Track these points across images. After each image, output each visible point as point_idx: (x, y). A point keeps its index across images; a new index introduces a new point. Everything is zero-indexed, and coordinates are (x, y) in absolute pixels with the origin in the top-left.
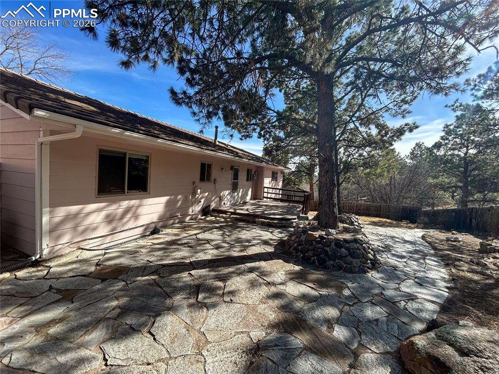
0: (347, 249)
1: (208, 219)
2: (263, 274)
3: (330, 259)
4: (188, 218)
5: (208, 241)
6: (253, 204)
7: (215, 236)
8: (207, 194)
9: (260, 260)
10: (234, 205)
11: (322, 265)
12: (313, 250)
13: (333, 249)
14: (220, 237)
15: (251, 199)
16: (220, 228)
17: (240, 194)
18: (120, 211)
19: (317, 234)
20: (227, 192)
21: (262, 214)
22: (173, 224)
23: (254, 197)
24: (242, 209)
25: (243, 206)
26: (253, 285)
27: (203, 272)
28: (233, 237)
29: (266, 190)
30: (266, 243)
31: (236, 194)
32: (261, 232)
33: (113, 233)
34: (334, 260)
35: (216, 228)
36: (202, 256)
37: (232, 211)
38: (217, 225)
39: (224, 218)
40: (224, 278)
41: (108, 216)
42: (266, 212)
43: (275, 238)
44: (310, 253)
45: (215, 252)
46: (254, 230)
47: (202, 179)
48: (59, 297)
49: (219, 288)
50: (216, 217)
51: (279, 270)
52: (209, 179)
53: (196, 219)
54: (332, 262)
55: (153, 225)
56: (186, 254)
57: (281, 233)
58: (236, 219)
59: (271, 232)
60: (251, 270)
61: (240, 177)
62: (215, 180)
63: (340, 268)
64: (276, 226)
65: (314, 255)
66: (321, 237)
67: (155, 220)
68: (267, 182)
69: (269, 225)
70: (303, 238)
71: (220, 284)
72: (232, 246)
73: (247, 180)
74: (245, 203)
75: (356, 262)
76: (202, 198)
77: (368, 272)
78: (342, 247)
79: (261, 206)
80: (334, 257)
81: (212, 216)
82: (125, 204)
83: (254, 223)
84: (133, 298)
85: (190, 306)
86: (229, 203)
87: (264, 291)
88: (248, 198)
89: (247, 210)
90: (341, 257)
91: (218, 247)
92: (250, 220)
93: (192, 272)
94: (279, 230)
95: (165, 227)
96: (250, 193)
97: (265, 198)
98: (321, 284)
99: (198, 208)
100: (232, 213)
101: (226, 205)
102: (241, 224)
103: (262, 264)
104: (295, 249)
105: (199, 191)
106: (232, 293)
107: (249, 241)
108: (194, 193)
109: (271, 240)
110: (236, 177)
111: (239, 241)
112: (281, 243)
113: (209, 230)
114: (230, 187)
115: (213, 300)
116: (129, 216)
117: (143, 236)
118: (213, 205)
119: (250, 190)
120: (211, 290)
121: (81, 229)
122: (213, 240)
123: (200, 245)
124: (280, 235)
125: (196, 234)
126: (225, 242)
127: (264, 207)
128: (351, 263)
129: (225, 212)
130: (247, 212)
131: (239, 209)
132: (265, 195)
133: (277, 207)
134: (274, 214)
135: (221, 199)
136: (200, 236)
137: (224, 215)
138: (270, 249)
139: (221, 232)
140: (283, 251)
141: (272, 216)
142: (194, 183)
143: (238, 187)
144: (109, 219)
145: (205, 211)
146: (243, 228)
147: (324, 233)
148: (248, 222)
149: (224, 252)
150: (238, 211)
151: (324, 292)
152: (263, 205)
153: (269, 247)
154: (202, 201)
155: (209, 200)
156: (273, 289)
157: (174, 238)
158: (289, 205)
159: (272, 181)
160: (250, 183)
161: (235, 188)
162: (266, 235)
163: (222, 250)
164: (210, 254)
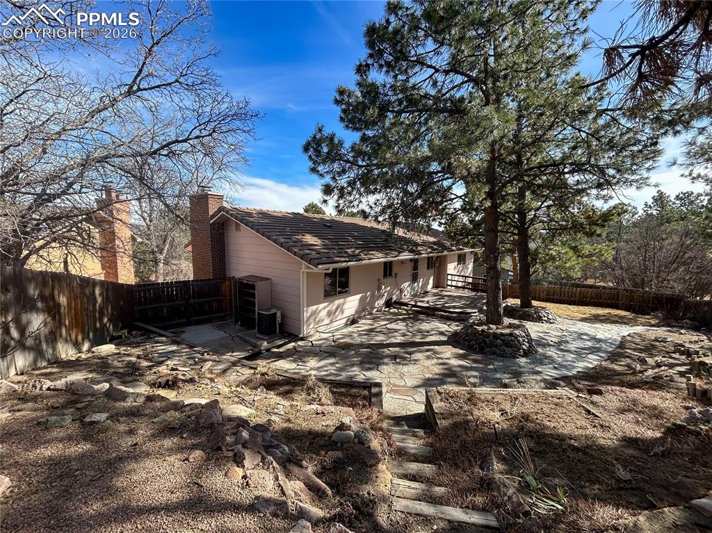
0: (502, 340)
1: (391, 311)
2: (436, 353)
3: (488, 347)
4: (375, 310)
5: (396, 331)
6: (435, 295)
7: (400, 326)
8: (389, 288)
9: (434, 345)
10: (415, 295)
11: (481, 351)
12: (476, 340)
13: (491, 340)
14: (405, 328)
15: (433, 288)
16: (403, 320)
17: (420, 284)
18: (334, 307)
19: (480, 328)
20: (407, 284)
21: (443, 307)
22: (365, 315)
23: (436, 286)
24: (422, 301)
25: (423, 297)
26: (428, 358)
27: (397, 349)
28: (416, 328)
29: (450, 277)
30: (442, 333)
31: (416, 284)
32: (439, 324)
33: (332, 322)
34: (491, 348)
35: (400, 320)
36: (393, 340)
37: (413, 303)
38: (400, 317)
39: (405, 310)
40: (410, 354)
41: (328, 312)
42: (446, 305)
43: (451, 330)
44: (473, 342)
45: (402, 338)
46: (433, 323)
47: (385, 275)
48: (328, 355)
49: (408, 358)
50: (398, 309)
51: (448, 352)
52: (390, 275)
53: (381, 311)
54: (489, 349)
55: (351, 317)
56: (383, 338)
57: (457, 326)
58: (417, 311)
59: (449, 325)
60: (428, 350)
61: (419, 267)
62: (396, 274)
63: (494, 353)
64: (454, 320)
65: (476, 344)
66: (483, 331)
67: (353, 313)
68: (452, 268)
69: (447, 319)
70: (470, 331)
71: (409, 356)
72: (414, 335)
73: (428, 268)
74: (426, 293)
75: (508, 350)
76: (385, 293)
77: (518, 358)
78: (498, 339)
79: (443, 297)
80: (492, 345)
81: (394, 308)
82: (337, 302)
83: (433, 315)
84: (363, 358)
85: (393, 363)
86: (409, 294)
87: (435, 361)
88: (430, 287)
89: (428, 302)
90: (496, 346)
91: (404, 335)
92: (430, 312)
93: (390, 349)
94: (456, 323)
95: (360, 318)
96: (431, 281)
97: (449, 286)
98: (475, 361)
99: (382, 302)
100: (413, 306)
101: (407, 297)
102: (421, 316)
103: (436, 347)
104: (463, 339)
105: (383, 287)
106: (416, 360)
107: (428, 332)
108: (380, 289)
109: (447, 331)
110: (415, 268)
111: (420, 331)
112: (455, 334)
113: (394, 322)
114: (410, 278)
115: (405, 362)
116: (339, 310)
117: (346, 325)
118: (394, 298)
119: (432, 278)
120: (404, 358)
121: (317, 319)
122: (399, 330)
123: (390, 333)
124: (456, 328)
125: (385, 325)
126: (409, 331)
127: (446, 298)
128: (504, 351)
129: (406, 305)
130: (427, 305)
131: (420, 301)
132: (449, 283)
133: (460, 298)
134: (454, 307)
135: (401, 291)
136: (388, 326)
137: (406, 308)
138: (444, 338)
139: (405, 324)
140: (454, 340)
141: (451, 310)
142: (379, 280)
143: (419, 277)
144: (329, 314)
145: (389, 304)
146: (423, 321)
147: (486, 328)
148: (428, 315)
149: (409, 338)
150: (419, 304)
151: (475, 365)
152: (446, 296)
153: (444, 337)
154: (386, 294)
155: (391, 294)
156: (441, 361)
157: (370, 327)
158: (476, 295)
159: (458, 265)
160: (431, 271)
161: (415, 278)
162: (444, 327)
163: (407, 337)
164: (399, 339)
